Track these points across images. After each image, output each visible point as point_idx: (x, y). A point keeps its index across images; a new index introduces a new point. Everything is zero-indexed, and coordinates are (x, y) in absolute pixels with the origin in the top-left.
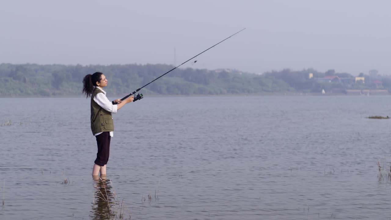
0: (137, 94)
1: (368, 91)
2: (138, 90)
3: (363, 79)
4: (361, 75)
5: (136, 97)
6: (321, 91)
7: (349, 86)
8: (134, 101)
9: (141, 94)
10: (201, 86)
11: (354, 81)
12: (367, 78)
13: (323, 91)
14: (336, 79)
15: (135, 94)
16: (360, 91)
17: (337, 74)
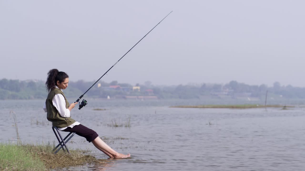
0: (81, 101)
1: (142, 97)
2: (81, 97)
3: (139, 88)
4: (137, 85)
5: (81, 104)
6: (107, 97)
7: (128, 93)
8: (80, 109)
9: (85, 101)
10: (14, 93)
11: (132, 89)
12: (142, 88)
13: (109, 97)
14: (118, 88)
15: (79, 101)
16: (135, 97)
17: (119, 84)
